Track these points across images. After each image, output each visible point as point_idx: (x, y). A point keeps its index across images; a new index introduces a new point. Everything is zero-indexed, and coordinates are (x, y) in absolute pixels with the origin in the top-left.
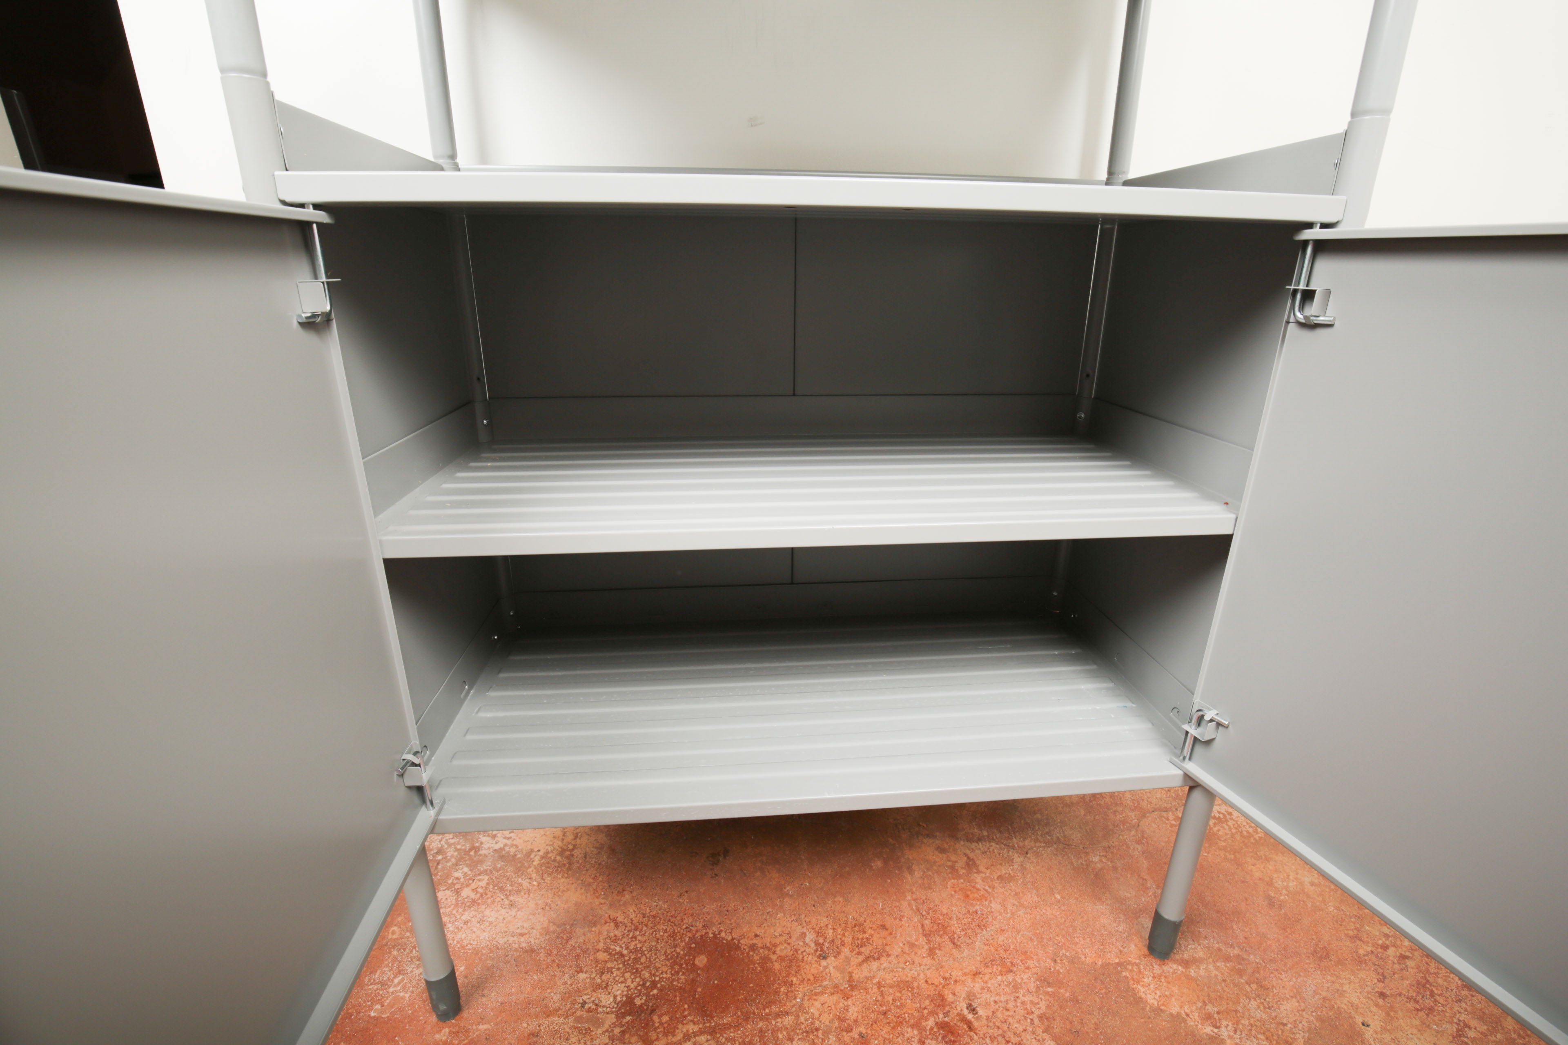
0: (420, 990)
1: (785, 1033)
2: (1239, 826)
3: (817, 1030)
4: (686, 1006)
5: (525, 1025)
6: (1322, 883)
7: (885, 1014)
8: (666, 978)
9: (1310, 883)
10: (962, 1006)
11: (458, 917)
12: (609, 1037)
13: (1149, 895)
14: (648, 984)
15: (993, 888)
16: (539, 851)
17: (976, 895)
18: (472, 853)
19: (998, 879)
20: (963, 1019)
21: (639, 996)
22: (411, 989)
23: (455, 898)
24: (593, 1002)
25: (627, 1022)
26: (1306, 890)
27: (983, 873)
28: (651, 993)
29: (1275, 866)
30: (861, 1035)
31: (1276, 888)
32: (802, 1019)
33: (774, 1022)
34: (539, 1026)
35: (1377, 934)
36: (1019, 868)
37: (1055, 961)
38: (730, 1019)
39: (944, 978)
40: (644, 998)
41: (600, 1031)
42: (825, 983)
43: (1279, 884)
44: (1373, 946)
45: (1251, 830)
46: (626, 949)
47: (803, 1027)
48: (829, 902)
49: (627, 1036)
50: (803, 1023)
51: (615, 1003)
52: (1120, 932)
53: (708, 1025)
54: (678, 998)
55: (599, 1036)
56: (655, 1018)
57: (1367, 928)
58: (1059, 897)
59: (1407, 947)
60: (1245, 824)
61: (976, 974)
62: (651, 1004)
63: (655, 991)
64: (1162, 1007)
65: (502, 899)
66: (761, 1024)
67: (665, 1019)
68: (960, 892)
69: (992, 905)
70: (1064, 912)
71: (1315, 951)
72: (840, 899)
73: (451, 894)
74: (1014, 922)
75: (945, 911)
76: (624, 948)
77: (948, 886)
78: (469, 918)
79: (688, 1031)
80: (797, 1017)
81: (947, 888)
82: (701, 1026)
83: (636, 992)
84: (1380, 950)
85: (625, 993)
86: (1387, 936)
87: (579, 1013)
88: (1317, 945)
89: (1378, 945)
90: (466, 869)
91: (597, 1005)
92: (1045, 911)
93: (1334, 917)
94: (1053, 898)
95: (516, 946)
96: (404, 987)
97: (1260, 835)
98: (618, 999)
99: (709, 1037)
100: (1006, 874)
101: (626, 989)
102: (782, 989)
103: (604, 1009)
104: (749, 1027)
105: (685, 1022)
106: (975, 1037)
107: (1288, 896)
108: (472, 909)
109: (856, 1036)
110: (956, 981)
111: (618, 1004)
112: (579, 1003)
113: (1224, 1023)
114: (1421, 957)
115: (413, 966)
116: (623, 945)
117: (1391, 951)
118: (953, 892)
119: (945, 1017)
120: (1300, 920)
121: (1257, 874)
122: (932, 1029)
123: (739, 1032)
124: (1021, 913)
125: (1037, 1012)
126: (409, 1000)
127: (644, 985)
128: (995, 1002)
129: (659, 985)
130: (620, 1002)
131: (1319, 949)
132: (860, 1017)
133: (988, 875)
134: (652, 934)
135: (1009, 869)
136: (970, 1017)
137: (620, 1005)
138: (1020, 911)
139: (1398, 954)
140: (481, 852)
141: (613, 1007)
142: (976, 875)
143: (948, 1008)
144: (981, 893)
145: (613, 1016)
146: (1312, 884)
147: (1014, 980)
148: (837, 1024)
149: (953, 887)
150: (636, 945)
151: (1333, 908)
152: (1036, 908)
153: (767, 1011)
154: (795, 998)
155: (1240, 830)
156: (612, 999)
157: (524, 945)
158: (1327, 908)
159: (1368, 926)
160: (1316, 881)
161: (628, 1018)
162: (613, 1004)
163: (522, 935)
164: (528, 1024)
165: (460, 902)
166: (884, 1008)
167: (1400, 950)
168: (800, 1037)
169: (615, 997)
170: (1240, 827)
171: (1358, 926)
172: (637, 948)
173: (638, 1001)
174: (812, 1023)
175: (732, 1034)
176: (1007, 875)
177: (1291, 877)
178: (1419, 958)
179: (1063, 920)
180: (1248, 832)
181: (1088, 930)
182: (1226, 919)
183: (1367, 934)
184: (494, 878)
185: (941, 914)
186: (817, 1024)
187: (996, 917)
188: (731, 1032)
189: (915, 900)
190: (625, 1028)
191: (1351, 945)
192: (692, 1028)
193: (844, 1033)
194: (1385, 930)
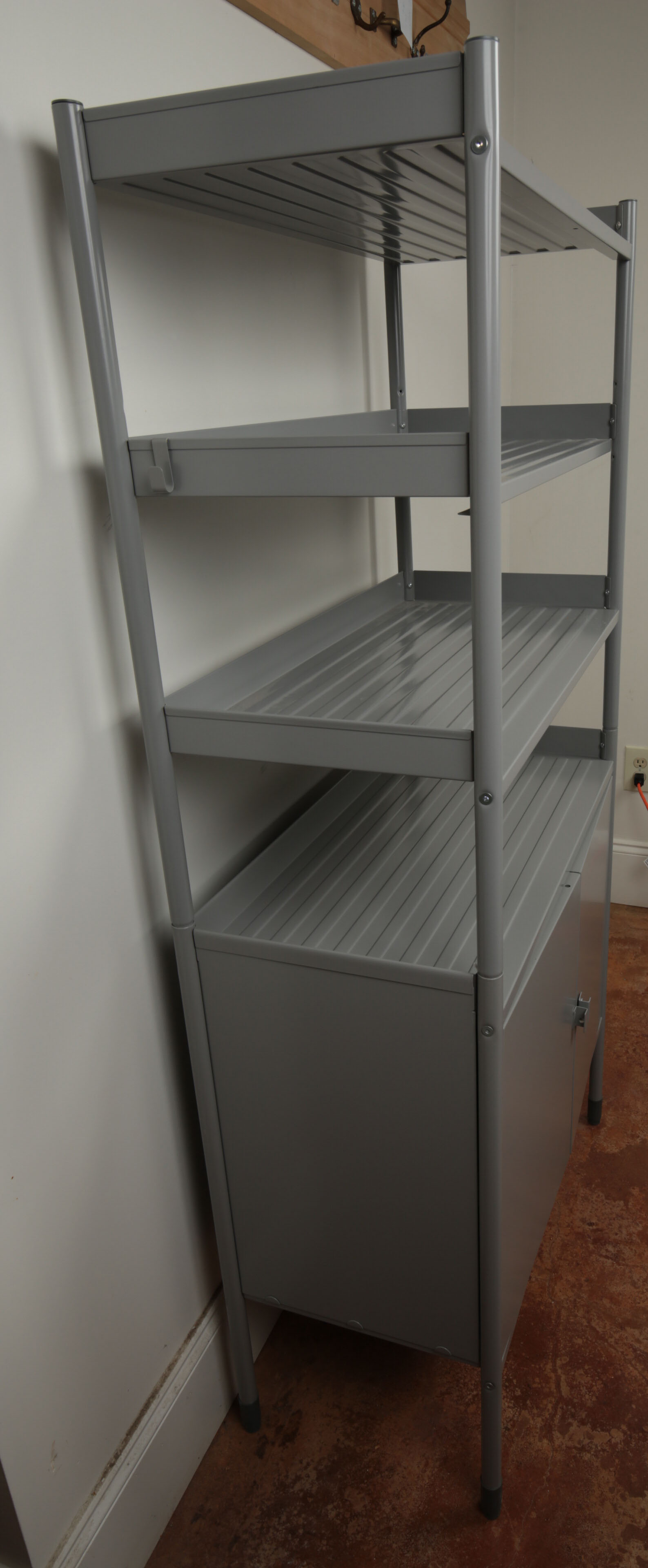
1: (571, 1318)
3: (575, 1300)
4: (533, 1365)
5: (510, 1471)
7: (578, 1264)
8: (507, 1372)
10: (587, 1227)
11: (385, 1516)
12: (538, 1417)
14: (507, 1384)
16: (338, 1440)
18: (310, 1500)
20: (595, 1231)
21: (514, 1392)
22: (445, 1557)
23: (359, 1518)
24: (508, 1422)
25: (531, 1404)
28: (515, 1384)
30: (587, 1281)
32: (566, 1305)
33: (562, 1321)
34: (513, 1461)
37: (579, 1174)
38: (551, 1343)
39: (568, 1226)
41: (531, 1422)
42: (547, 1284)
46: (473, 1392)
47: (571, 1307)
49: (541, 1406)
50: (569, 1306)
51: (513, 1408)
53: (550, 1357)
54: (525, 1369)
55: (534, 1423)
56: (535, 1386)
61: (571, 1211)
62: (523, 1386)
63: (515, 1381)
64: (621, 1149)
65: (382, 1477)
66: (561, 1328)
67: (537, 1380)
76: (471, 1392)
78: (390, 1506)
79: (550, 1369)
80: (563, 1307)
82: (550, 1361)
83: (510, 1393)
85: (508, 1400)
86: (622, 1046)
87: (513, 1433)
90: (330, 1507)
91: (511, 1420)
95: (436, 1470)
98: (511, 1405)
99: (559, 1359)
101: (505, 1399)
102: (542, 1308)
103: (516, 1416)
104: (560, 1334)
105: (544, 1369)
106: (607, 1231)
108: (381, 1503)
109: (586, 1283)
110: (572, 1222)
111: (515, 1407)
112: (505, 1431)
113: (637, 1133)
116: (469, 1393)
117: (630, 1051)
119: (590, 1238)
122: (595, 1247)
123: (562, 1341)
125: (604, 1198)
127: (507, 1387)
128: (591, 1212)
129: (511, 1378)
130: (514, 1405)
132: (576, 1277)
134: (466, 1371)
136: (594, 1227)
137: (516, 1405)
140: (313, 1492)
141: (517, 1410)
143: (586, 1234)
145: (523, 1411)
147: (582, 1197)
148: (575, 1290)
150: (472, 1384)
153: (553, 1321)
154: (551, 1304)
156: (510, 1410)
157: (438, 1464)
161: (528, 1402)
162: (514, 1410)
163: (427, 1465)
164: (509, 1469)
165: (368, 1514)
166: (575, 1263)
168: (576, 1311)
169: (509, 1407)
172: (475, 1384)
173: (518, 1393)
174: (570, 1301)
175: (562, 1345)
184: (353, 1482)
186: (572, 1299)
188: (560, 1346)
190: (534, 1406)
192: (549, 1366)
193: (582, 1288)
194: (619, 1044)
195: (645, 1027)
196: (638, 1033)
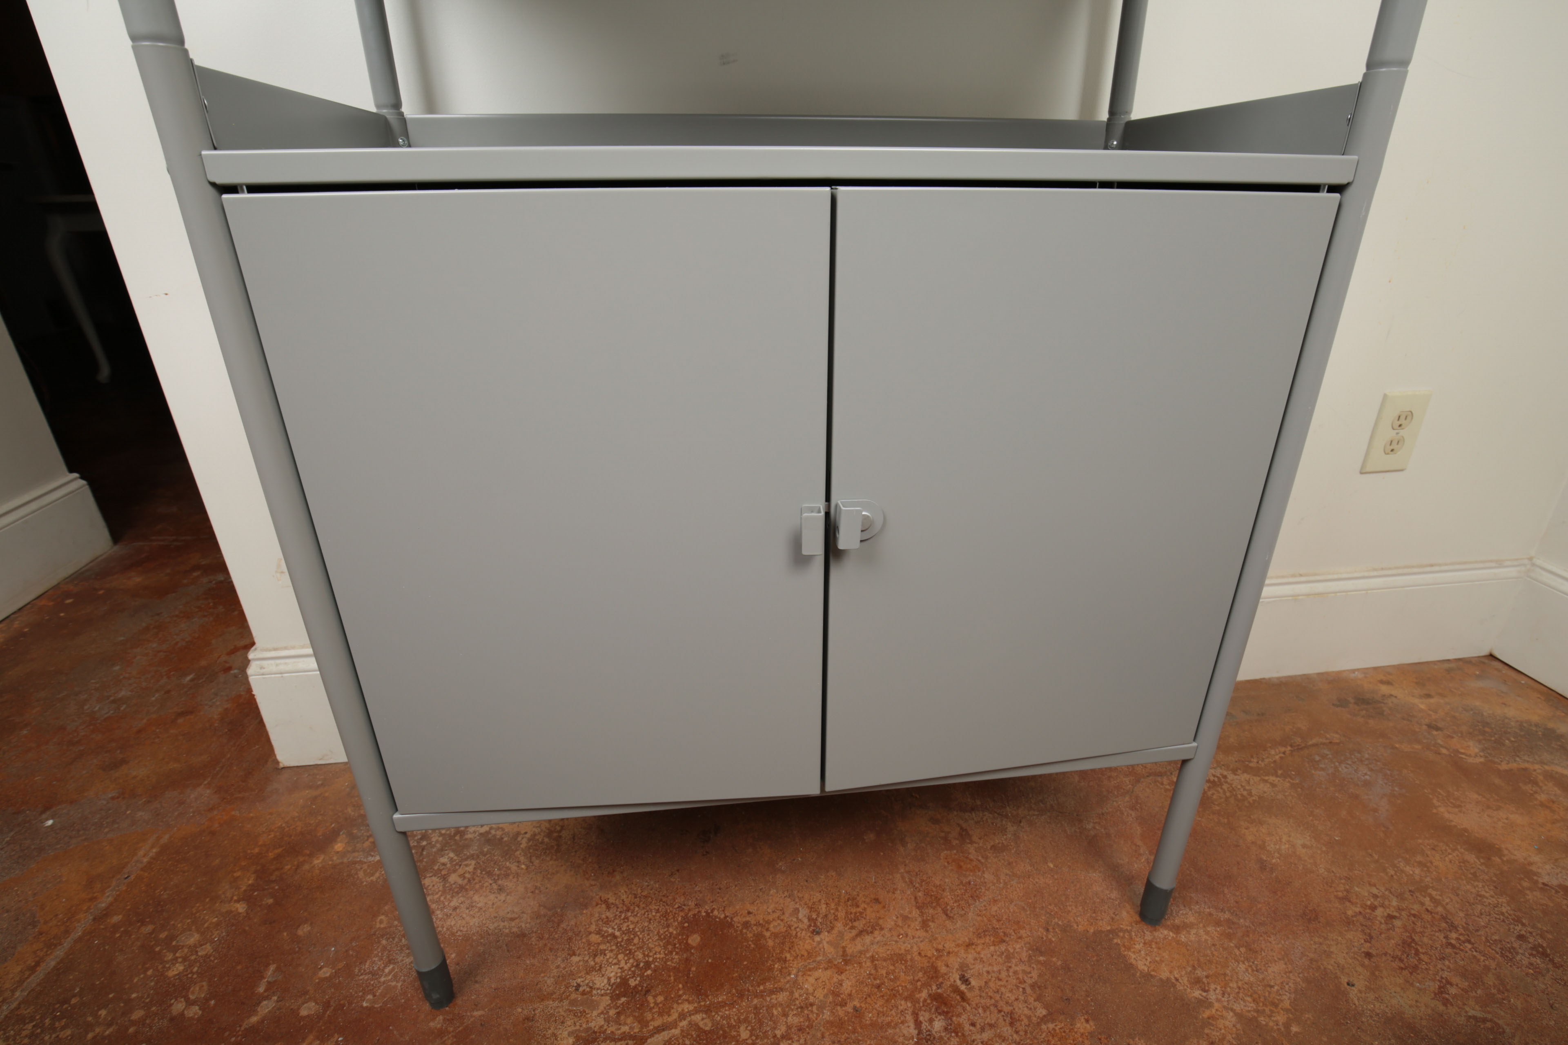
0: (411, 979)
1: (780, 1009)
2: (1233, 789)
3: (812, 1005)
4: (680, 986)
5: (520, 1010)
6: (1314, 845)
7: (878, 987)
8: (659, 958)
9: (1302, 845)
10: (955, 977)
11: (446, 904)
12: (604, 1018)
13: (1142, 861)
14: (642, 965)
15: (987, 858)
16: (526, 833)
17: (969, 866)
18: (457, 838)
19: (991, 849)
20: (956, 990)
21: (633, 977)
22: (403, 978)
23: (442, 884)
24: (587, 985)
25: (622, 1004)
26: (1298, 853)
27: (976, 843)
28: (645, 974)
29: (1268, 829)
30: (855, 1009)
31: (1268, 851)
32: (796, 995)
33: (768, 999)
34: (534, 1011)
35: (1366, 894)
36: (1012, 837)
37: (1048, 930)
38: (725, 997)
39: (937, 950)
40: (638, 979)
41: (595, 1013)
42: (819, 958)
43: (1271, 847)
44: (1362, 907)
45: (1245, 793)
46: (618, 931)
47: (797, 1002)
48: (822, 877)
49: (622, 1017)
50: (797, 999)
51: (609, 985)
52: (1112, 899)
53: (703, 1003)
54: (672, 978)
55: (594, 1018)
56: (650, 999)
57: (1357, 889)
58: (1051, 865)
59: (1394, 907)
60: (1239, 787)
61: (969, 945)
62: (645, 985)
63: (649, 972)
64: (1153, 973)
65: (491, 884)
66: (755, 1001)
67: (660, 999)
68: (953, 863)
69: (986, 876)
70: (1057, 881)
71: (1304, 913)
72: (833, 874)
73: (438, 880)
74: (1007, 892)
75: (938, 883)
76: (617, 929)
77: (942, 858)
78: (458, 904)
79: (683, 1010)
80: (792, 993)
81: (940, 859)
82: (696, 1005)
83: (630, 973)
84: (1368, 911)
85: (619, 974)
86: (1375, 896)
87: (573, 996)
88: (1306, 907)
89: (1366, 906)
90: (452, 855)
92: (1038, 880)
93: (1324, 879)
94: (1046, 867)
95: (507, 931)
96: (395, 976)
97: (1254, 798)
98: (613, 981)
99: (704, 1016)
100: (999, 843)
101: (620, 970)
102: (776, 966)
103: (599, 991)
104: (744, 1004)
105: (680, 1001)
106: (968, 1008)
107: (1279, 859)
108: (460, 895)
109: (851, 1010)
110: (949, 953)
111: (612, 986)
112: (573, 986)
113: (1213, 986)
114: (1408, 916)
115: (403, 955)
116: (616, 927)
117: (1379, 912)
118: (946, 864)
119: (938, 988)
120: (1291, 882)
121: (1250, 838)
122: (925, 1000)
123: (734, 1010)
124: (1014, 883)
125: (1029, 981)
126: (402, 989)
127: (637, 966)
128: (988, 972)
129: (653, 966)
130: (614, 984)
131: (1308, 912)
132: (854, 991)
133: (981, 845)
134: (644, 914)
135: (1003, 839)
136: (963, 988)
137: (614, 986)
138: (1013, 880)
139: (1386, 914)
140: (466, 837)
141: (608, 989)
142: (969, 845)
143: (941, 980)
144: (974, 863)
145: (608, 998)
146: (1304, 846)
147: (1007, 950)
148: (831, 998)
149: (946, 859)
150: (628, 926)
151: (1323, 870)
152: (1029, 878)
153: (762, 988)
154: (790, 974)
155: (1234, 793)
156: (606, 981)
157: (515, 930)
158: (1318, 870)
159: (1357, 887)
160: (1308, 843)
161: (623, 999)
162: (607, 986)
163: (512, 919)
164: (523, 1009)
165: (447, 889)
166: (878, 982)
167: (1388, 910)
168: (795, 1012)
169: (609, 979)
170: (1235, 790)
171: (1347, 887)
172: (629, 929)
173: (632, 983)
174: (806, 999)
175: (727, 1012)
176: (1000, 845)
177: (1284, 840)
178: (1407, 917)
179: (1056, 888)
180: (1242, 795)
181: (1080, 898)
182: (1218, 883)
183: (1357, 895)
184: (481, 863)
185: (934, 886)
186: (811, 999)
187: (989, 888)
188: (726, 1010)
189: (908, 872)
190: (620, 1009)
191: (1339, 907)
192: (687, 1007)
193: (839, 1008)
194: (1375, 891)
195: (1467, 915)
196: (1440, 909)
